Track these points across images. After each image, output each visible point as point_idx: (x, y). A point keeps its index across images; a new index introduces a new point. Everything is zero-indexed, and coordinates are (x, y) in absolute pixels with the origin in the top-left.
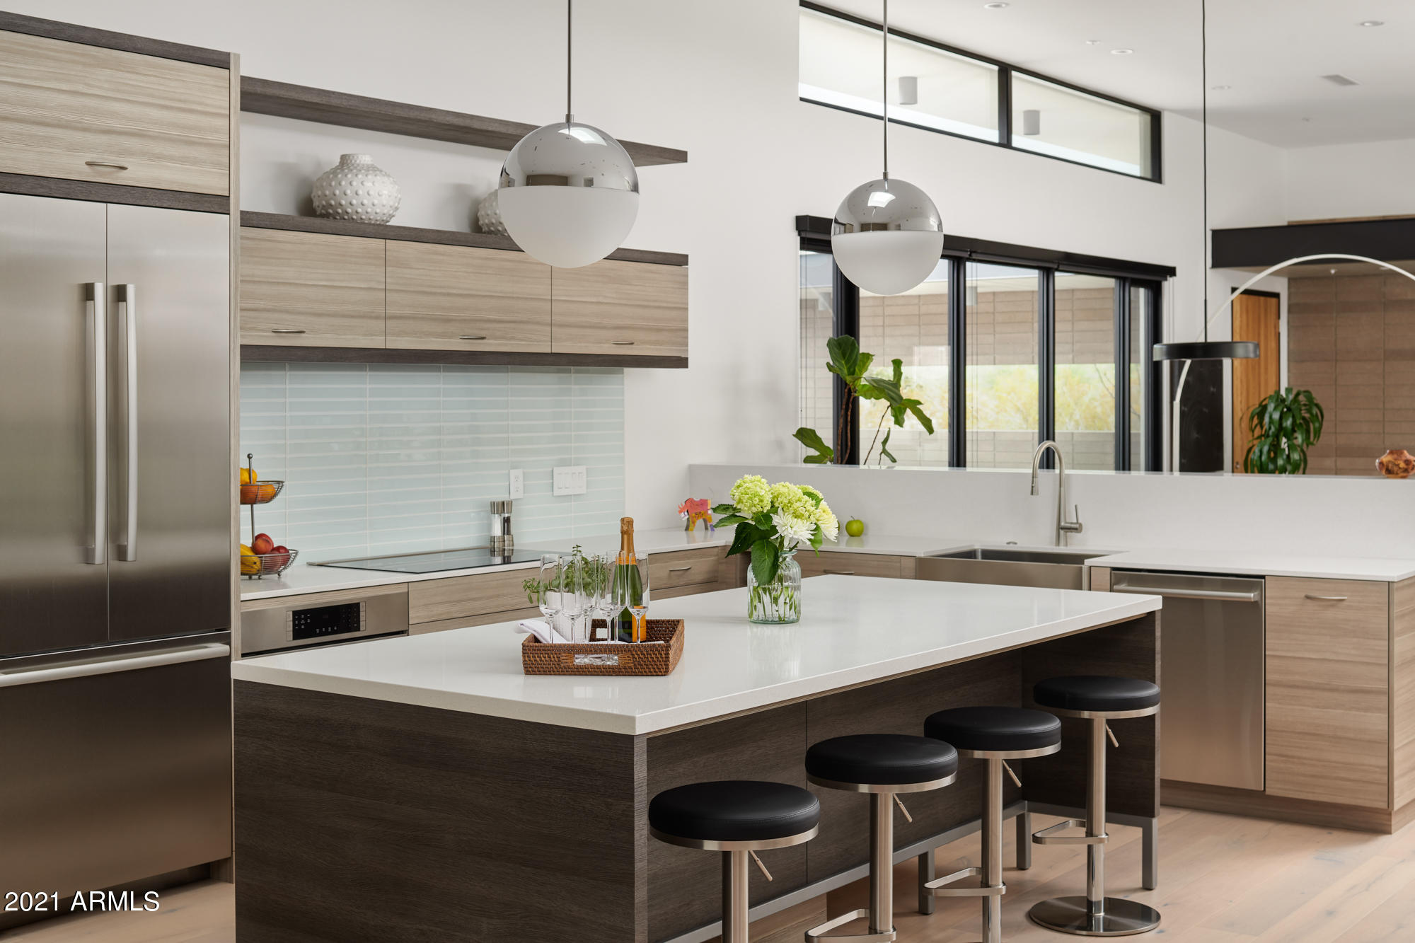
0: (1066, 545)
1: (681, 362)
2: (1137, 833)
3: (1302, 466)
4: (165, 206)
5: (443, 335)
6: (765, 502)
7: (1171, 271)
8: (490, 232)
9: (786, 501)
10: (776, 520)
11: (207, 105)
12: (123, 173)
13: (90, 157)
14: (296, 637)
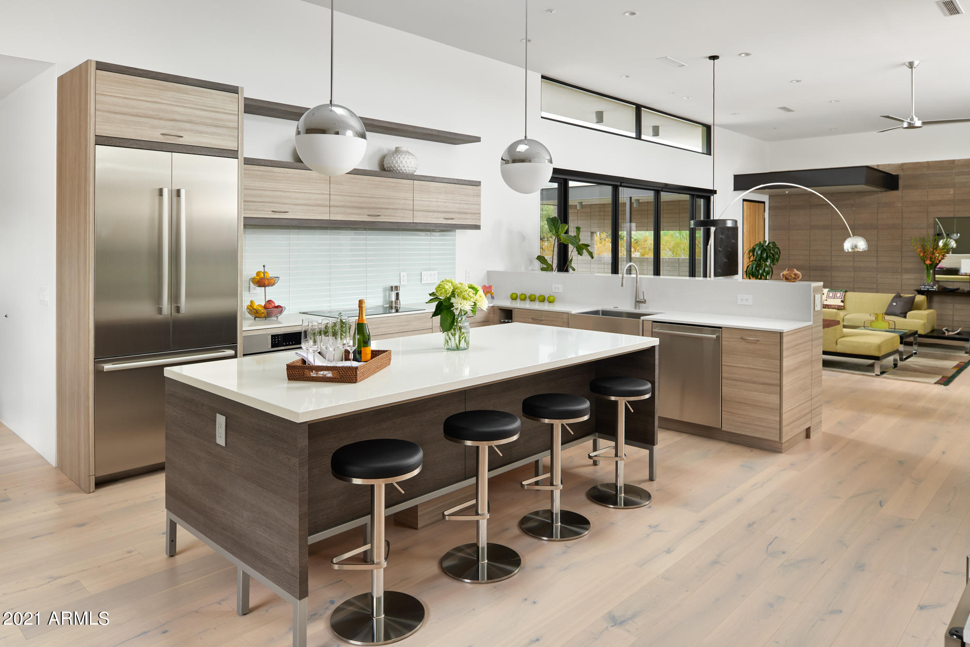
0: (639, 309)
1: (477, 227)
2: (646, 452)
3: (771, 273)
4: (203, 154)
5: (359, 214)
6: (448, 292)
7: (714, 192)
8: (388, 171)
9: (459, 291)
10: (453, 300)
11: (226, 109)
12: (181, 139)
13: (165, 131)
14: (272, 347)
